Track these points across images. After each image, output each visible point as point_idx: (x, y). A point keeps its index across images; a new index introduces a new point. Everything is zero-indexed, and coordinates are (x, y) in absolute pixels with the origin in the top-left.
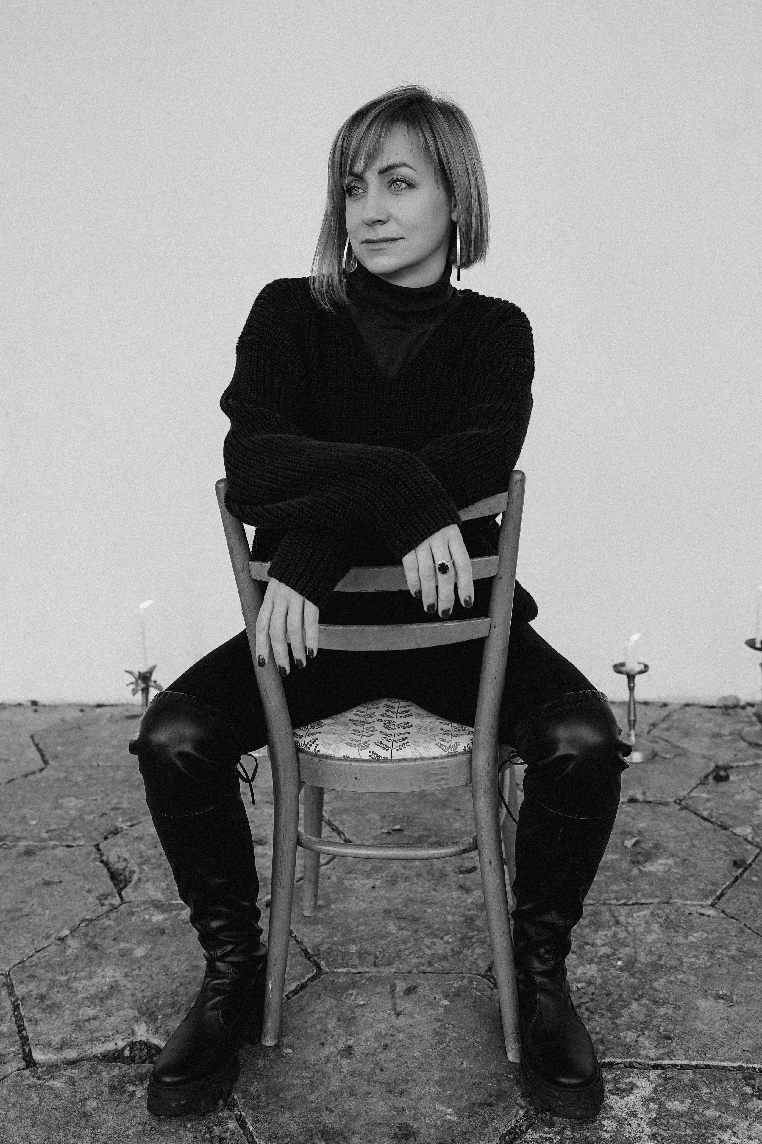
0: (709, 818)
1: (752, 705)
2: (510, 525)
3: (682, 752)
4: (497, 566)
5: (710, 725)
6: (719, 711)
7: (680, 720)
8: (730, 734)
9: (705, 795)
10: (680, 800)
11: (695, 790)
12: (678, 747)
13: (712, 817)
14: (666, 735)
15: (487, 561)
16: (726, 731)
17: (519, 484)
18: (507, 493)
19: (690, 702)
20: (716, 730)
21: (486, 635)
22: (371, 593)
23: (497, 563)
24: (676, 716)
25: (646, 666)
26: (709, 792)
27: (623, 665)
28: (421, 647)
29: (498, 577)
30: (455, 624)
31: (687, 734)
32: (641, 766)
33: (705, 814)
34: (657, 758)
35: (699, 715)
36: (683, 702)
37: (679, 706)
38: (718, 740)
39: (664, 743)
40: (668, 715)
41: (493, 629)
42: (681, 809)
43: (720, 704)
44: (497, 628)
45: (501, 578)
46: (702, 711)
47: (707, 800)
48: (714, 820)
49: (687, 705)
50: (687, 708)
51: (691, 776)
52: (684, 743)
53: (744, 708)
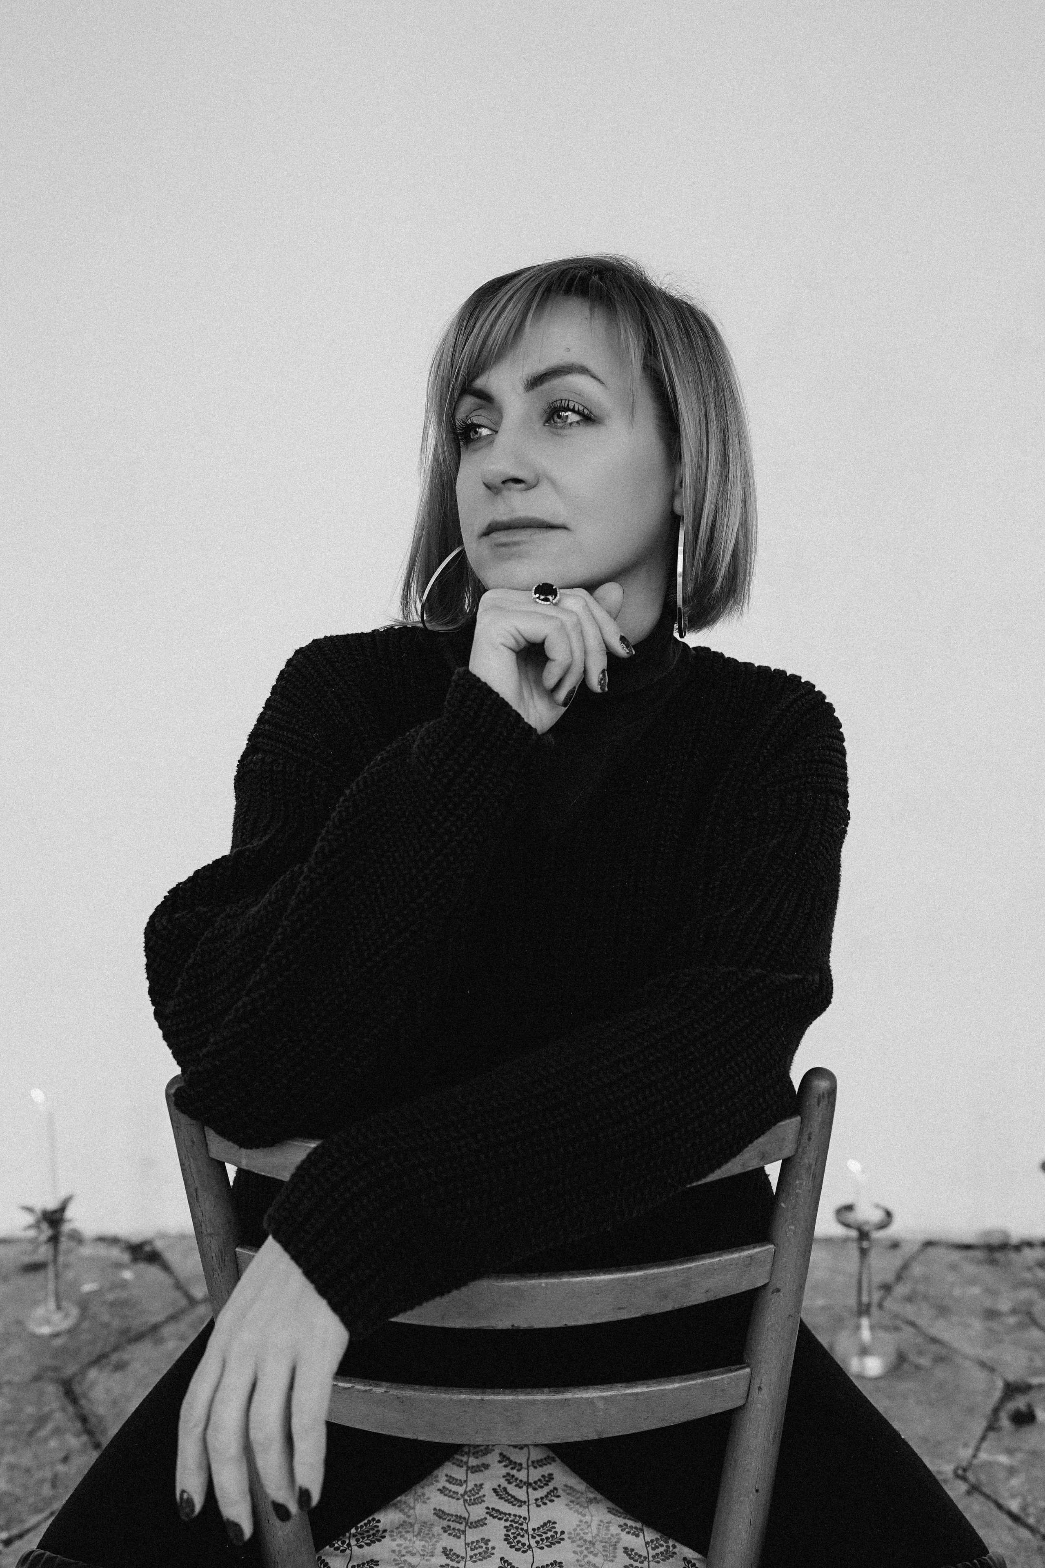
0: (1022, 1515)
1: (1029, 1244)
2: (801, 1185)
3: (944, 1352)
4: (768, 1267)
5: (976, 1290)
6: (979, 1254)
7: (926, 1279)
8: (1014, 1312)
9: (1003, 1459)
10: (965, 1470)
11: (985, 1445)
12: (935, 1340)
13: (1028, 1515)
14: (909, 1310)
15: (751, 1257)
16: (1004, 1306)
17: (824, 1103)
18: (799, 1118)
19: (934, 1236)
20: (988, 1303)
21: (740, 1403)
22: (502, 1331)
23: (769, 1260)
24: (917, 1270)
25: (889, 1214)
26: (1010, 1452)
27: (849, 1208)
28: (605, 1436)
29: (771, 1288)
30: (677, 1385)
31: (942, 1311)
32: (882, 1383)
33: (1014, 1506)
34: (906, 1366)
35: (953, 1267)
36: (923, 1237)
37: (916, 1248)
38: (995, 1325)
39: (910, 1329)
40: (905, 1267)
41: (754, 1391)
42: (969, 1493)
43: (982, 1241)
44: (765, 1391)
45: (778, 1290)
46: (956, 1256)
47: (1012, 1471)
48: (1031, 1521)
49: (929, 1244)
50: (931, 1251)
51: (971, 1411)
52: (941, 1329)
53: (1018, 1248)
